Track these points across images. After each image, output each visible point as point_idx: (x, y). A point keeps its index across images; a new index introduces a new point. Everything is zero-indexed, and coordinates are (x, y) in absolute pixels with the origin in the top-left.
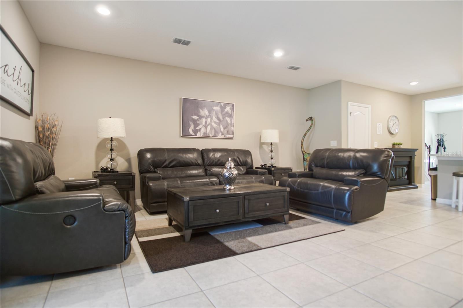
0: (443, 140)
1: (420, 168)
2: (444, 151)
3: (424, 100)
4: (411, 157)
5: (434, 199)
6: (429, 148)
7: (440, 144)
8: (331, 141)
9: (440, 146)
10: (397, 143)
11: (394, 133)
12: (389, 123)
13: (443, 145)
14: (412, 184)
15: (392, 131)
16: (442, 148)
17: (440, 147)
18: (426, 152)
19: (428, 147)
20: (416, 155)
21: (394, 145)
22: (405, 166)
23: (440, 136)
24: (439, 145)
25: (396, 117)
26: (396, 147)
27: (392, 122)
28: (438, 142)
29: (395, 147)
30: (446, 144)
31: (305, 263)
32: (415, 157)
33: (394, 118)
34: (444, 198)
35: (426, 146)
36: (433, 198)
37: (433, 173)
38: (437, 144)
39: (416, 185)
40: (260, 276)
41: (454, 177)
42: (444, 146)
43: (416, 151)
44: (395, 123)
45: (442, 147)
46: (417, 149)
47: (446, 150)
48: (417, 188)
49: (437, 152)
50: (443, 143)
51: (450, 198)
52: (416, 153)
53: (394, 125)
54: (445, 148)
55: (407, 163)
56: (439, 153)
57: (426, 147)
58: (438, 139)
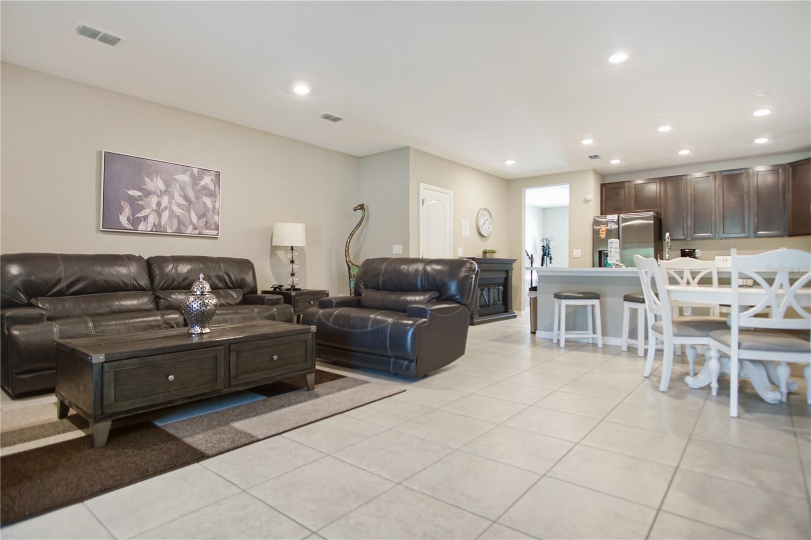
0: (549, 247)
1: (519, 287)
2: (551, 263)
3: (524, 189)
4: (507, 271)
5: (533, 333)
6: (531, 258)
7: (546, 252)
8: (394, 246)
9: (546, 255)
10: (489, 250)
11: (485, 235)
12: (479, 219)
13: (549, 254)
14: (508, 312)
15: (483, 233)
16: (548, 258)
17: (545, 257)
18: (527, 263)
19: (530, 256)
20: (514, 269)
21: (485, 253)
22: (499, 285)
23: (545, 241)
24: (544, 254)
25: (488, 210)
26: (488, 256)
27: (482, 218)
28: (543, 250)
29: (486, 256)
30: (553, 253)
31: (333, 455)
32: (513, 271)
33: (486, 213)
34: (546, 330)
35: (528, 255)
36: (533, 331)
37: (534, 294)
38: (542, 253)
39: (514, 313)
40: (248, 491)
41: (556, 299)
42: (550, 256)
43: (514, 262)
44: (487, 220)
45: (548, 256)
46: (516, 260)
47: (552, 261)
48: (515, 317)
49: (542, 265)
50: (549, 251)
51: (552, 330)
52: (514, 265)
53: (485, 223)
54: (551, 259)
55: (502, 281)
56: (545, 265)
57: (528, 257)
58: (542, 245)
